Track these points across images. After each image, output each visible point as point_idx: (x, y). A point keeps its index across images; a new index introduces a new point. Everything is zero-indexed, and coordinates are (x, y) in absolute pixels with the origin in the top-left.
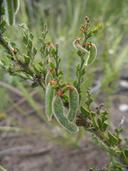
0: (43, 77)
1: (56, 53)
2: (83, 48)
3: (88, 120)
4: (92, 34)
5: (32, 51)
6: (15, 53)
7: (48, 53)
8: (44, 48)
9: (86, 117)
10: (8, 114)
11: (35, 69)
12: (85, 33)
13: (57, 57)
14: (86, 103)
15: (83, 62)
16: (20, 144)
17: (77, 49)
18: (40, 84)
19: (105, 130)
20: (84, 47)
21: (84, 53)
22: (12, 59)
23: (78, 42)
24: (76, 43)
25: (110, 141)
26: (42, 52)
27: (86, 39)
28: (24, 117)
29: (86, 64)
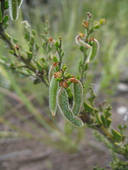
0: (45, 74)
1: (60, 47)
2: (85, 44)
3: (92, 117)
4: (94, 30)
5: (34, 48)
6: (18, 49)
7: (50, 49)
8: (47, 44)
9: (89, 113)
10: (7, 118)
11: (38, 65)
12: (87, 28)
13: (61, 51)
14: (89, 100)
15: (86, 57)
16: (19, 149)
17: (80, 45)
18: (43, 80)
19: (108, 126)
20: (86, 42)
21: (87, 48)
22: (15, 55)
23: (80, 37)
24: (78, 38)
25: (114, 138)
26: (45, 48)
27: (89, 34)
28: (22, 122)
29: (88, 61)
